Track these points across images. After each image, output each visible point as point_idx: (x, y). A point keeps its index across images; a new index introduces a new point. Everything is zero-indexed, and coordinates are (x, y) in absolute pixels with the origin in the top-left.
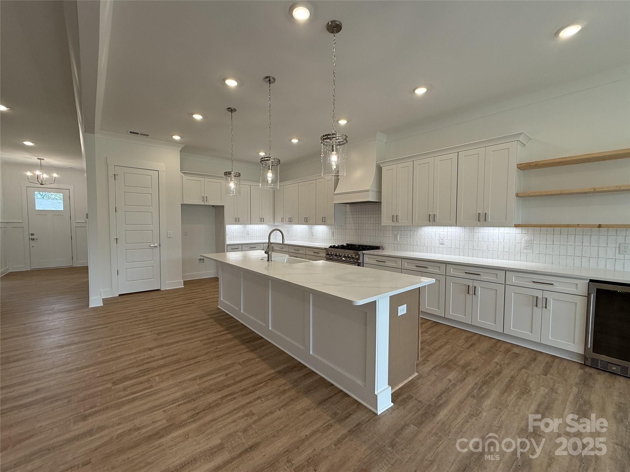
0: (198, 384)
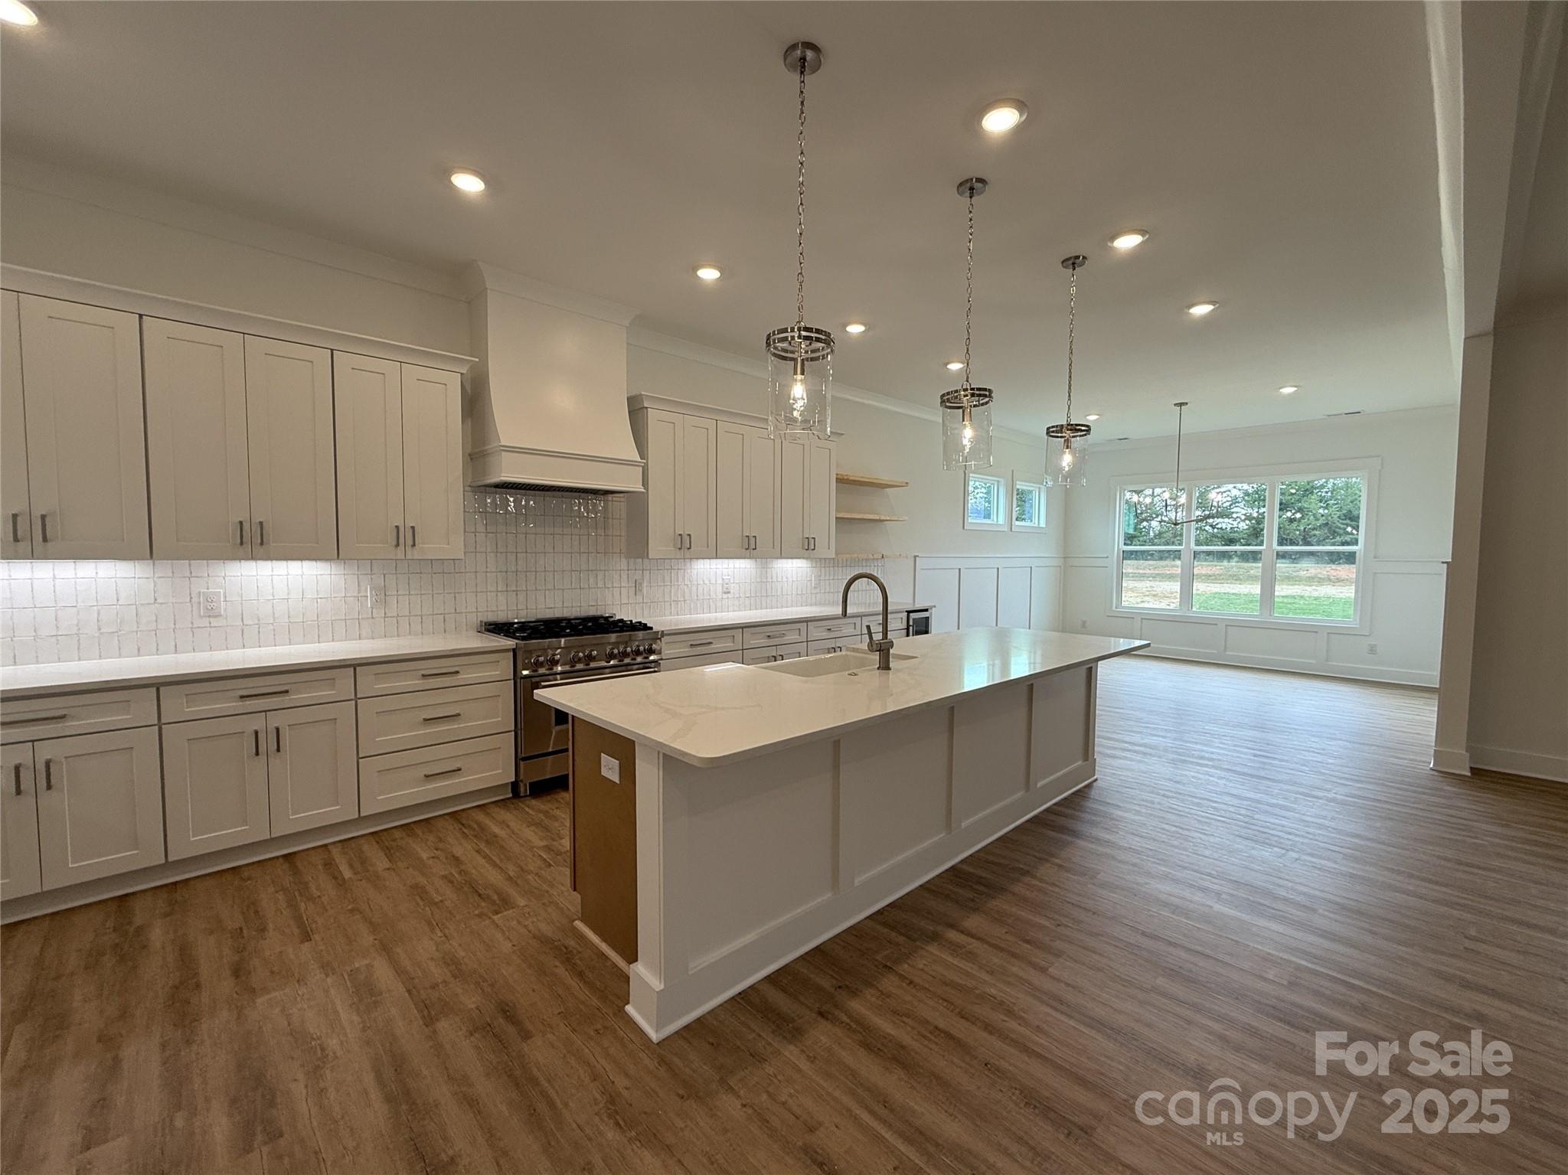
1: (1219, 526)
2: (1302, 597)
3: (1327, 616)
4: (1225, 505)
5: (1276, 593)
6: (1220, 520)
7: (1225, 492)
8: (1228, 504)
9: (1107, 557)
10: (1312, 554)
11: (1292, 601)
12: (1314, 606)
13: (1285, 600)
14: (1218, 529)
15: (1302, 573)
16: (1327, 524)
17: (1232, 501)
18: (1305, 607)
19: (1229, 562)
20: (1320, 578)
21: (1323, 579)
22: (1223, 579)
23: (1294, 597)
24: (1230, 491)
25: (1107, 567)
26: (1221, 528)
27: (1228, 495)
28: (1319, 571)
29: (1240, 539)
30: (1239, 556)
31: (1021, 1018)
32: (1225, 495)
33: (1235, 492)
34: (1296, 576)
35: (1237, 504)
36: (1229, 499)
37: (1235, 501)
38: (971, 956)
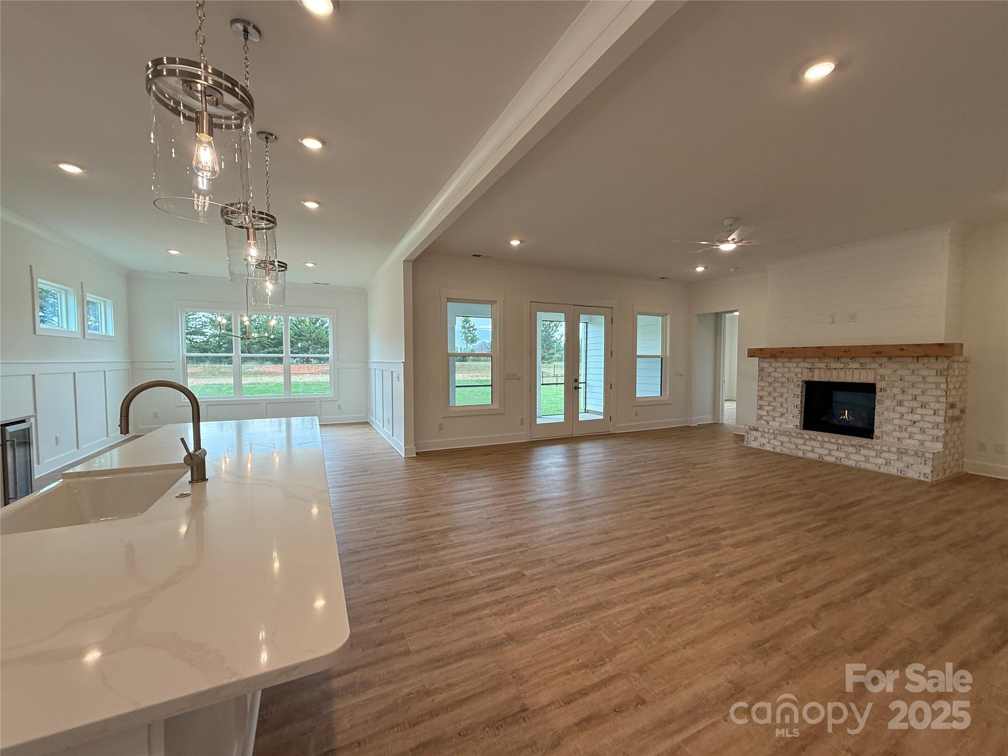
0: (421, 560)
1: (195, 340)
2: (259, 383)
3: (275, 393)
4: (197, 327)
5: (243, 382)
6: (195, 337)
7: (197, 318)
8: (200, 326)
9: (174, 362)
10: (252, 358)
11: (255, 386)
12: (267, 388)
13: (251, 386)
14: (194, 342)
15: (250, 370)
16: (260, 342)
17: (202, 324)
18: (262, 389)
19: (204, 364)
20: (260, 373)
21: (262, 373)
22: (203, 375)
23: (254, 384)
24: (201, 318)
25: (174, 369)
26: (196, 342)
27: (200, 321)
28: (259, 368)
29: (211, 349)
30: (210, 361)
31: (436, 689)
32: (198, 320)
33: (204, 319)
34: (248, 372)
35: (206, 327)
36: (200, 323)
37: (204, 325)
38: (366, 685)
